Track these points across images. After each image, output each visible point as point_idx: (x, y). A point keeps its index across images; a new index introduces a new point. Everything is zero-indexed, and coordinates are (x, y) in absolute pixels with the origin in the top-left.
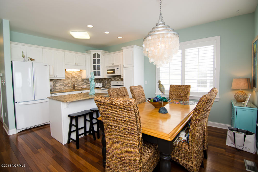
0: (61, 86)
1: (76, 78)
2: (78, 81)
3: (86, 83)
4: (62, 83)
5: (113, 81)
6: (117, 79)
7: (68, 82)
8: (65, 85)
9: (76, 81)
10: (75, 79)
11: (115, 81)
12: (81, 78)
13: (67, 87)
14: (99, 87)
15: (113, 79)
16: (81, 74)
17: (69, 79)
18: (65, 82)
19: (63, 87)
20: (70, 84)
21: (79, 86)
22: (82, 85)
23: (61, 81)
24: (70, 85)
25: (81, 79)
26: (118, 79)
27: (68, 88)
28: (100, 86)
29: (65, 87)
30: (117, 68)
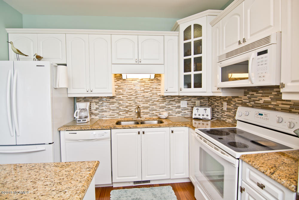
0: (113, 110)
1: (147, 94)
2: (151, 100)
3: (170, 106)
4: (116, 105)
5: (244, 105)
6: (261, 102)
7: (129, 102)
8: (121, 107)
9: (148, 101)
10: (143, 96)
11: (252, 107)
12: (159, 94)
13: (127, 113)
14: (201, 117)
15: (245, 99)
16: (160, 85)
17: (132, 95)
18: (121, 102)
19: (117, 113)
20: (132, 106)
21: (154, 112)
22: (161, 110)
23: (114, 100)
24: (133, 109)
25: (160, 96)
26: (268, 99)
27: (127, 115)
28: (205, 117)
29: (121, 113)
30: (259, 54)
